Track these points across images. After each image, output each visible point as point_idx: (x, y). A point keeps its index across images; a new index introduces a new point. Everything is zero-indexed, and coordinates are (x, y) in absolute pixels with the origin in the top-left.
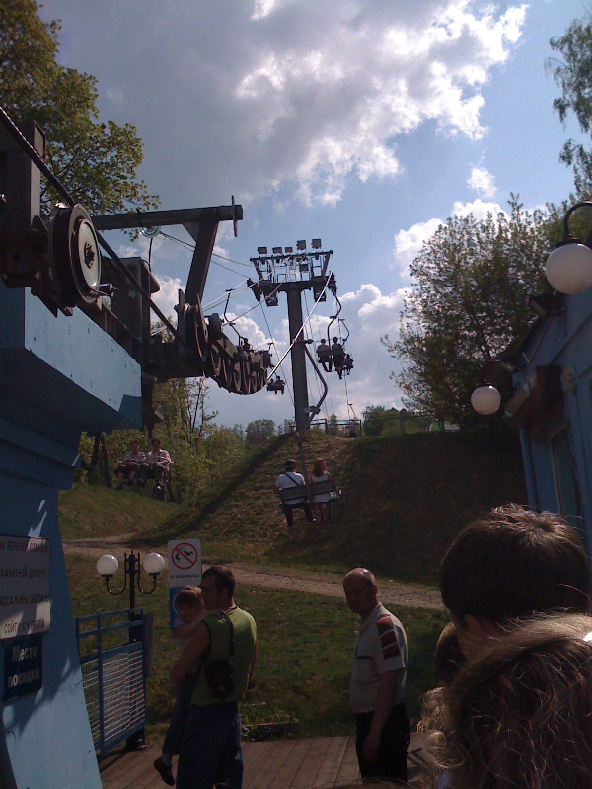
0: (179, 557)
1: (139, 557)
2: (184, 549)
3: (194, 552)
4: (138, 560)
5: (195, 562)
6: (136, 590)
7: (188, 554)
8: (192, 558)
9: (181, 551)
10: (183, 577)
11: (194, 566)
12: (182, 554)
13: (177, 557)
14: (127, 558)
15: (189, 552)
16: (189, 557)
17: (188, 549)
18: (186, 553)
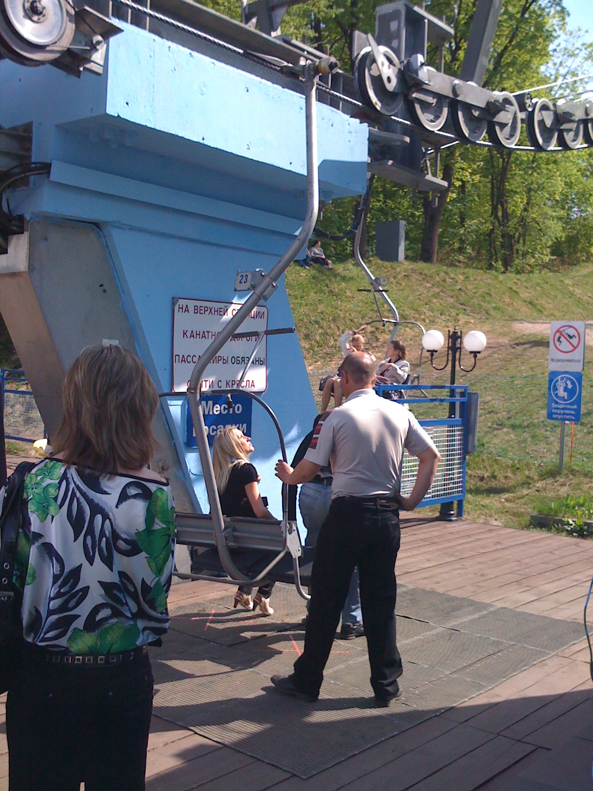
0: (561, 340)
1: (461, 334)
2: (567, 331)
3: (576, 335)
4: (461, 337)
5: (577, 346)
6: (457, 368)
7: (571, 337)
8: (574, 341)
9: (563, 333)
10: (563, 361)
11: (575, 351)
12: (563, 336)
13: (559, 339)
14: (451, 334)
15: (571, 335)
16: (571, 341)
17: (571, 332)
18: (569, 336)
